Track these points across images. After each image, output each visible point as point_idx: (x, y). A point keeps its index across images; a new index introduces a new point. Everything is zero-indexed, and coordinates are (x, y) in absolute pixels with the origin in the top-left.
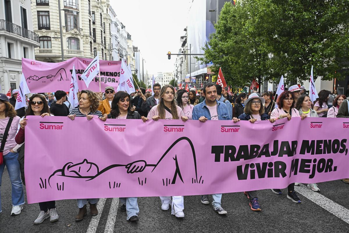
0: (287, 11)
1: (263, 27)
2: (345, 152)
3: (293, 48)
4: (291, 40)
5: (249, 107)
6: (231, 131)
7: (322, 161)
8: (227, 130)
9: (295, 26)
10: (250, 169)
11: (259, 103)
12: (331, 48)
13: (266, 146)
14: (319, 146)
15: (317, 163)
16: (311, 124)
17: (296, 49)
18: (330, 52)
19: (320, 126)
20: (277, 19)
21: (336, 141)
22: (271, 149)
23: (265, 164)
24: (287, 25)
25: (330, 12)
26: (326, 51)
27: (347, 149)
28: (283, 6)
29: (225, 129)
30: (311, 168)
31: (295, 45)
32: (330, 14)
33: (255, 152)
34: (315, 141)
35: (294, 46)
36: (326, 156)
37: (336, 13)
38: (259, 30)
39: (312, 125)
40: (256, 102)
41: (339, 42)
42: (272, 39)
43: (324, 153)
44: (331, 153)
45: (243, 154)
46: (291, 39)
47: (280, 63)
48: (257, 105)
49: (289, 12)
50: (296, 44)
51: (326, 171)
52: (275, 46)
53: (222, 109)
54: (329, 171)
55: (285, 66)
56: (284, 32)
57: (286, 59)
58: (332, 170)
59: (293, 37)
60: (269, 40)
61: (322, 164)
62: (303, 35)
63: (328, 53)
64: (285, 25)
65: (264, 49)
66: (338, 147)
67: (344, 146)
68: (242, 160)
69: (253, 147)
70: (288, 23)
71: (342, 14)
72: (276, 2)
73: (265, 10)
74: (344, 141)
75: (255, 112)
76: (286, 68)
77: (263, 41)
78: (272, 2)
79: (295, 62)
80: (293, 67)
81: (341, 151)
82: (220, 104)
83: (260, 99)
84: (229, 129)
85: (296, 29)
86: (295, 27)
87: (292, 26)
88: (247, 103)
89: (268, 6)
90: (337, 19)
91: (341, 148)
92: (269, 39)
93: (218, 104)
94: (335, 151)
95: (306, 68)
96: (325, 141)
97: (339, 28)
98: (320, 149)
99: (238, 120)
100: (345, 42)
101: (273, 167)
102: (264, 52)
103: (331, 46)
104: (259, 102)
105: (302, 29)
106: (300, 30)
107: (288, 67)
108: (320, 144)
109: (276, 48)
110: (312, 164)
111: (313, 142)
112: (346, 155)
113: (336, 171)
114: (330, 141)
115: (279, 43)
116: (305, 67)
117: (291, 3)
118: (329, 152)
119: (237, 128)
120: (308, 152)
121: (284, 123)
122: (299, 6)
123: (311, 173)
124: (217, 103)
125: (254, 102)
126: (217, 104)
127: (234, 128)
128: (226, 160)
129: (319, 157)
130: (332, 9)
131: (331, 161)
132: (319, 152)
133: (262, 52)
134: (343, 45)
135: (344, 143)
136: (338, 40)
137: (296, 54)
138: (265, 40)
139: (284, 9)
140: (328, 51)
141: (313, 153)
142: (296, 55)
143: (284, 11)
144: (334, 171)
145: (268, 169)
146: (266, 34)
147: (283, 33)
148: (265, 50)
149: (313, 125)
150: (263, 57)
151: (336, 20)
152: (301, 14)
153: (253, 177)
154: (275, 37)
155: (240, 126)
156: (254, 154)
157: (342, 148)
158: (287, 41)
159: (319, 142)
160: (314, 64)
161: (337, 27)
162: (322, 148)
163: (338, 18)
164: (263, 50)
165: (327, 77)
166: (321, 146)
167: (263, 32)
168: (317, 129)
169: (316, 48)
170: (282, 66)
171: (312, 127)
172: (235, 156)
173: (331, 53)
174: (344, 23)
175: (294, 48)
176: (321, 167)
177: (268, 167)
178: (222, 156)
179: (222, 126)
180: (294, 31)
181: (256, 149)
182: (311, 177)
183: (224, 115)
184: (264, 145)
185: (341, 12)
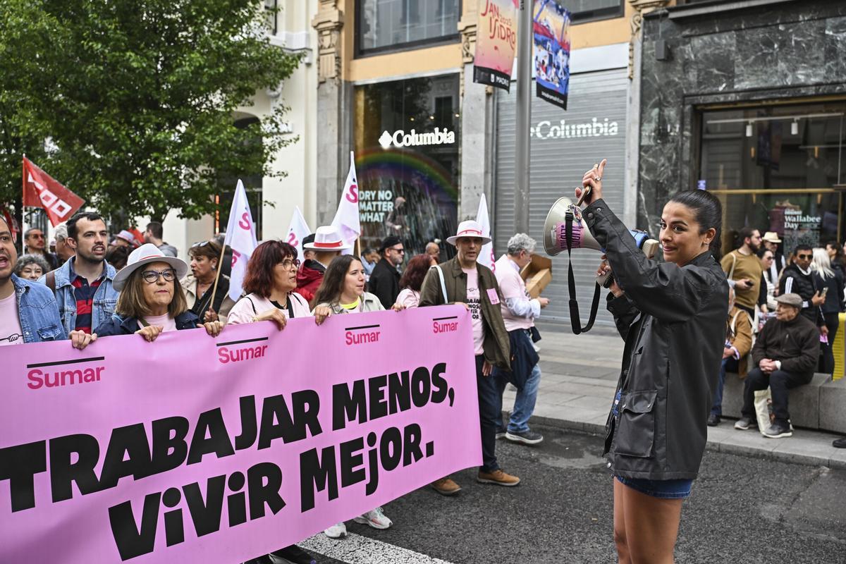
0: (85, 40)
1: (21, 67)
2: (447, 398)
3: (105, 135)
4: (100, 115)
5: (134, 293)
6: (72, 382)
7: (391, 434)
8: (52, 380)
9: (108, 79)
10: (163, 509)
11: (170, 278)
12: (193, 146)
13: (212, 418)
14: (376, 395)
15: (377, 446)
16: (348, 333)
17: (113, 137)
18: (192, 153)
19: (375, 337)
20: (60, 55)
21: (421, 373)
22: (234, 428)
23: (216, 484)
24: (87, 74)
25: (188, 63)
26: (184, 151)
27: (452, 390)
28: (74, 23)
29: (47, 376)
30: (366, 465)
31: (109, 127)
32: (187, 68)
33: (172, 443)
34: (363, 381)
35: (109, 130)
36: (400, 420)
37: (201, 67)
38: (7, 73)
39: (349, 335)
40: (157, 275)
41: (211, 133)
42: (48, 102)
43: (393, 411)
44: (410, 408)
45: (126, 457)
46: (100, 113)
47: (76, 168)
48: (161, 284)
49: (90, 44)
50: (112, 126)
51: (407, 462)
52: (58, 122)
53: (38, 308)
54: (416, 461)
55: (87, 176)
56: (79, 90)
57: (88, 160)
58: (422, 456)
59: (106, 108)
60: (39, 105)
61: (391, 444)
62: (130, 106)
63: (188, 156)
64: (81, 73)
65: (28, 126)
66: (427, 387)
67: (442, 384)
68: (126, 481)
69: (161, 426)
70: (90, 71)
71: (212, 73)
72: (55, 10)
73: (25, 26)
74: (441, 368)
75: (155, 309)
76: (91, 183)
77: (22, 104)
78: (46, 8)
79: (113, 170)
80: (108, 182)
81: (438, 398)
82: (28, 288)
83: (170, 266)
84: (63, 375)
85: (112, 89)
86: (110, 83)
87: (102, 80)
88: (127, 280)
89: (34, 16)
90: (205, 82)
91: (434, 388)
92: (39, 101)
93: (23, 291)
94: (421, 402)
95: (140, 186)
96: (394, 377)
97: (211, 102)
98: (380, 401)
99: (87, 341)
100: (222, 136)
101: (245, 489)
102: (27, 134)
103: (193, 141)
104: (169, 275)
105: (127, 92)
106: (121, 93)
107: (95, 180)
108: (380, 389)
109: (62, 127)
110: (365, 451)
111: (359, 385)
112: (451, 405)
113: (433, 454)
114: (405, 374)
115: (69, 117)
116: (137, 184)
117: (96, 22)
118: (405, 406)
119: (93, 365)
120: (352, 418)
121: (267, 338)
122: (117, 34)
123: (368, 480)
124: (17, 288)
125: (151, 276)
126: (17, 291)
127: (82, 367)
128: (61, 493)
129: (379, 426)
130: (193, 58)
131: (414, 429)
132: (379, 411)
133: (21, 134)
134: (218, 141)
135: (441, 375)
136: (209, 130)
137: (114, 149)
138: (29, 104)
139: (78, 33)
140: (188, 151)
141: (363, 419)
142: (113, 152)
143: (79, 37)
144: (427, 456)
145: (229, 497)
146: (29, 86)
147: (78, 94)
148: (29, 129)
149: (352, 337)
150: (25, 146)
151: (201, 83)
152: (122, 54)
153: (175, 536)
154: (56, 99)
155: (103, 358)
156: (171, 451)
157: (437, 389)
158: (91, 114)
159: (377, 382)
160: (160, 180)
161: (207, 99)
162: (387, 398)
163: (205, 79)
164: (23, 130)
165: (189, 212)
166: (382, 394)
167: (21, 80)
168: (366, 346)
169: (160, 141)
170: (81, 178)
171: (349, 341)
172: (98, 470)
173: (194, 156)
174: (223, 91)
175: (108, 134)
176: (391, 455)
177: (228, 492)
178: (42, 482)
179: (29, 366)
180: (107, 92)
181: (173, 434)
182: (371, 489)
183: (47, 330)
184: (202, 415)
185: (211, 67)
